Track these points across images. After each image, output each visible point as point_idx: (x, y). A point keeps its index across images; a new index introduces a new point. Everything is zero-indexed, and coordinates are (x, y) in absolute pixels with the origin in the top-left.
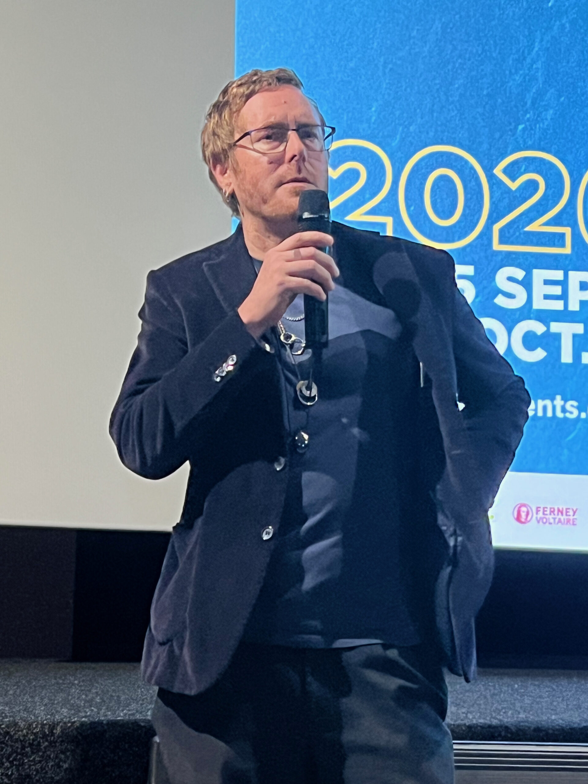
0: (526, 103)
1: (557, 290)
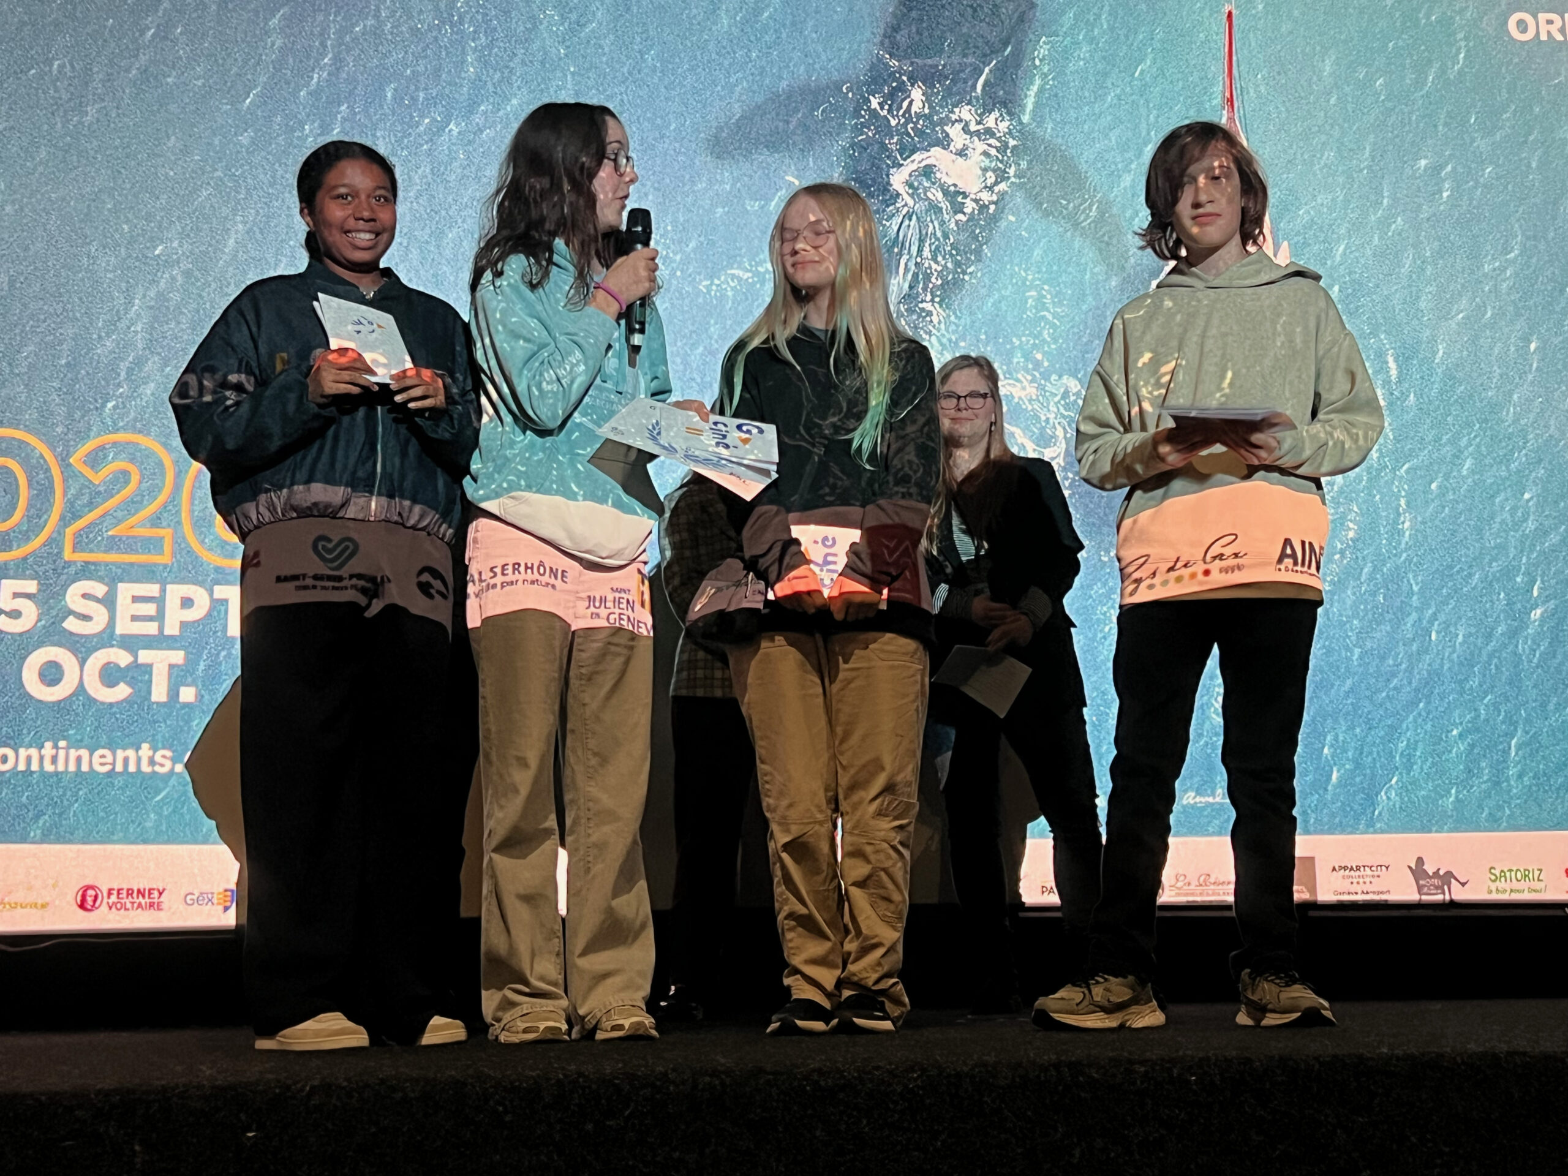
0: (119, 375)
1: (150, 609)
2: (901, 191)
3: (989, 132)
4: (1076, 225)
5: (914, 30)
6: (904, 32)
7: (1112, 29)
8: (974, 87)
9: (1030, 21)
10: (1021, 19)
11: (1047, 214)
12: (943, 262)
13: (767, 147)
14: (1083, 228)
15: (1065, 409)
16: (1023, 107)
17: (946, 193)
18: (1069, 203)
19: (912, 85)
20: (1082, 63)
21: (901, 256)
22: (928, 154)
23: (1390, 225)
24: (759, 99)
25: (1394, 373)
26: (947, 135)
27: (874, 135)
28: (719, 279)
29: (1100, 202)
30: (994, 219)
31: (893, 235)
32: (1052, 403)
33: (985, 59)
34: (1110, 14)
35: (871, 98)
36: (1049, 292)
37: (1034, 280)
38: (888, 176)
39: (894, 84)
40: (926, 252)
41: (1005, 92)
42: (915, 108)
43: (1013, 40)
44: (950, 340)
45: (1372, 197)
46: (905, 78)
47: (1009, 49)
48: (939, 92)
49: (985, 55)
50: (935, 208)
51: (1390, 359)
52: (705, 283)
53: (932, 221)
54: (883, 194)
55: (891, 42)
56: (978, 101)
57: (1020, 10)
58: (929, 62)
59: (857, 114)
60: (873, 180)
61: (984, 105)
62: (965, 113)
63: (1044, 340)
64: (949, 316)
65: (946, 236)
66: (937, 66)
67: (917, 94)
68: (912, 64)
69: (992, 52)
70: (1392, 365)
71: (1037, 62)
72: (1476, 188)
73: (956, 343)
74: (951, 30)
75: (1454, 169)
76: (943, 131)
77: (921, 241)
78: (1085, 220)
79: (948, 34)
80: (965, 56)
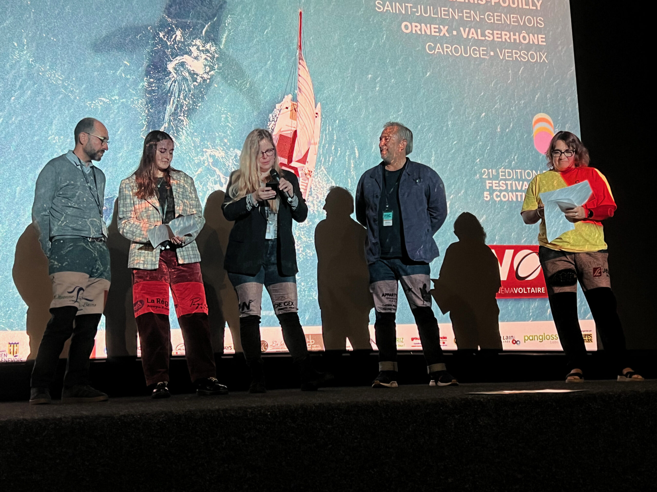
2: (172, 70)
3: (207, 51)
4: (241, 90)
5: (178, 7)
6: (174, 8)
7: (256, 14)
8: (202, 32)
9: (224, 8)
10: (221, 7)
11: (230, 85)
12: (188, 101)
13: (116, 49)
14: (244, 92)
15: (236, 162)
16: (221, 42)
17: (190, 73)
18: (238, 81)
19: (177, 29)
20: (244, 27)
21: (171, 96)
22: (183, 57)
23: (357, 99)
24: (113, 29)
25: (357, 155)
26: (191, 50)
27: (161, 48)
28: (95, 101)
29: (250, 82)
30: (209, 85)
31: (168, 89)
32: (230, 160)
33: (206, 21)
34: (255, 8)
35: (160, 33)
36: (230, 116)
37: (224, 110)
38: (166, 64)
39: (169, 28)
40: (181, 97)
41: (214, 36)
42: (178, 38)
43: (217, 15)
44: (190, 132)
45: (351, 88)
46: (174, 26)
47: (216, 18)
48: (187, 33)
49: (206, 20)
50: (185, 79)
51: (356, 149)
52: (89, 102)
53: (184, 84)
54: (164, 72)
55: (168, 12)
56: (203, 38)
57: (221, 3)
58: (183, 20)
59: (154, 38)
60: (161, 66)
61: (205, 40)
62: (198, 42)
63: (228, 135)
64: (190, 123)
65: (190, 91)
66: (186, 22)
67: (178, 33)
68: (177, 21)
69: (209, 19)
70: (357, 152)
71: (227, 25)
72: (388, 87)
73: (193, 133)
74: (193, 9)
75: (381, 79)
76: (189, 49)
77: (180, 92)
78: (245, 89)
79: (191, 10)
80: (198, 19)
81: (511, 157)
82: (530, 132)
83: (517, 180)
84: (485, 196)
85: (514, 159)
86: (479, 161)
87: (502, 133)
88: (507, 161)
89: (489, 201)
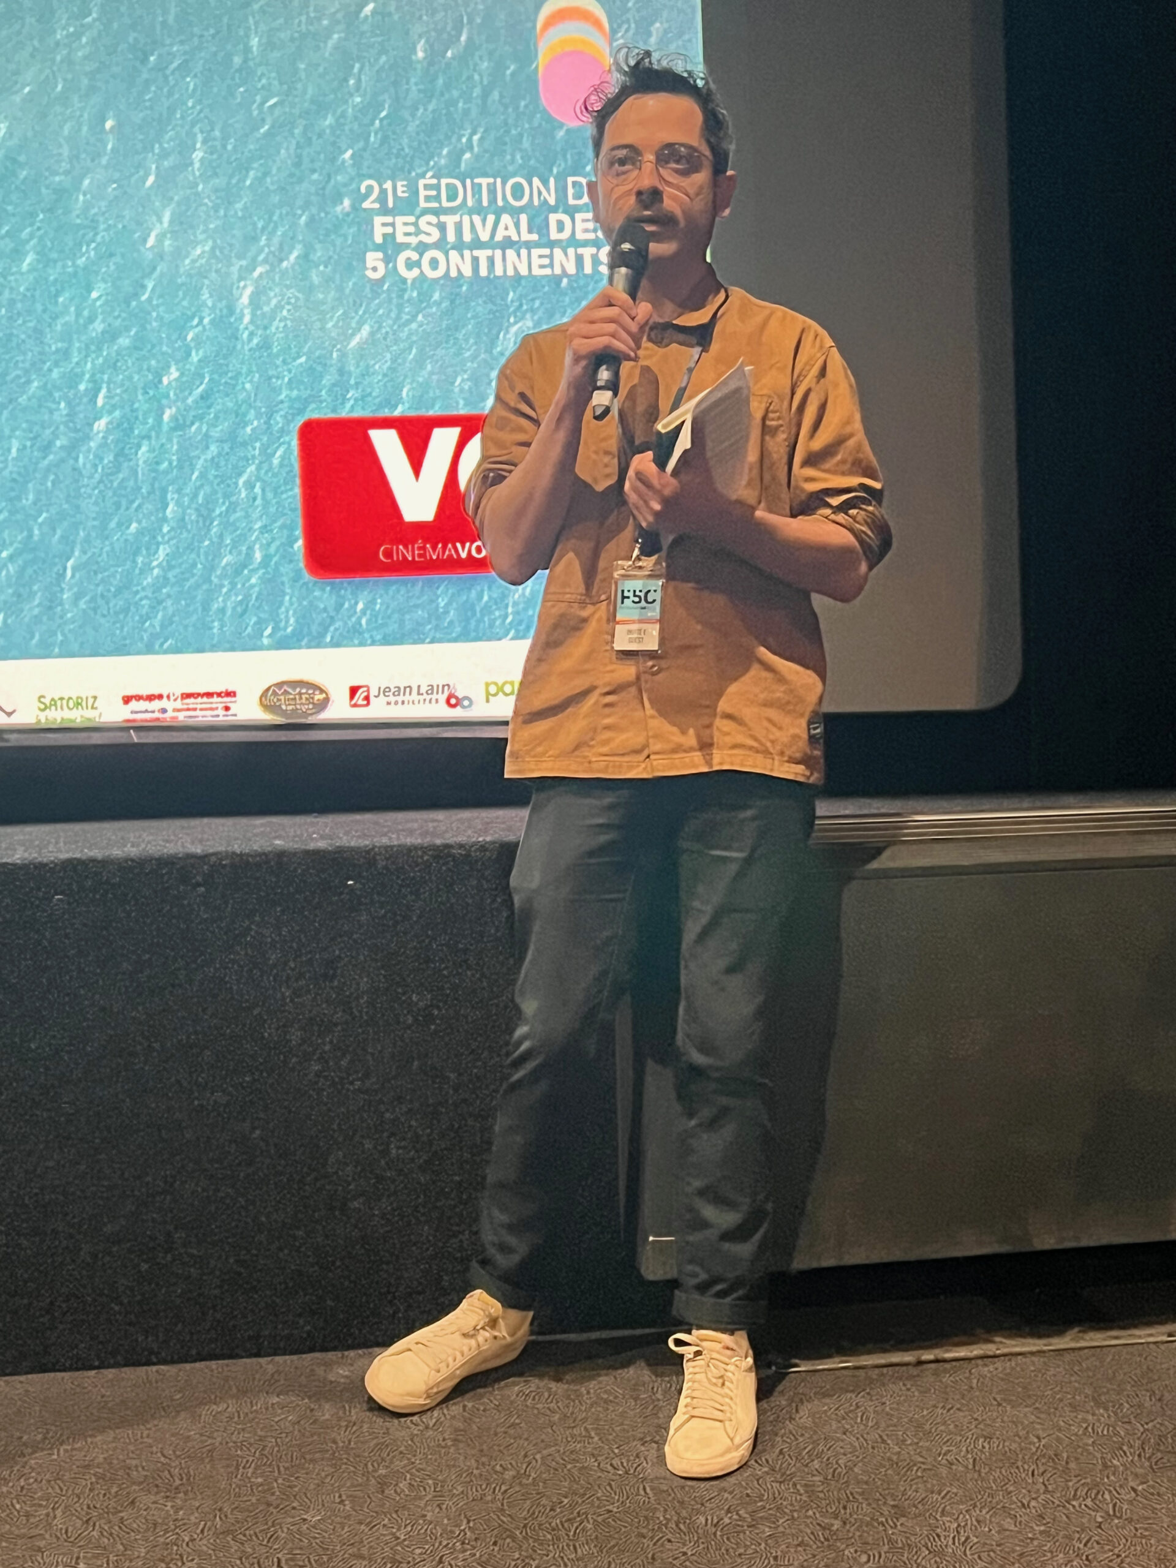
81: (459, 139)
82: (526, 56)
83: (479, 210)
84: (370, 263)
85: (470, 147)
86: (353, 156)
87: (431, 64)
88: (445, 152)
89: (381, 281)
